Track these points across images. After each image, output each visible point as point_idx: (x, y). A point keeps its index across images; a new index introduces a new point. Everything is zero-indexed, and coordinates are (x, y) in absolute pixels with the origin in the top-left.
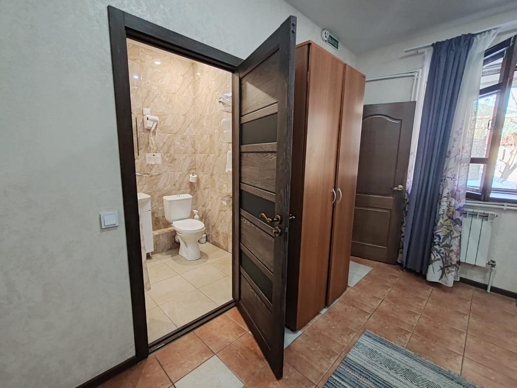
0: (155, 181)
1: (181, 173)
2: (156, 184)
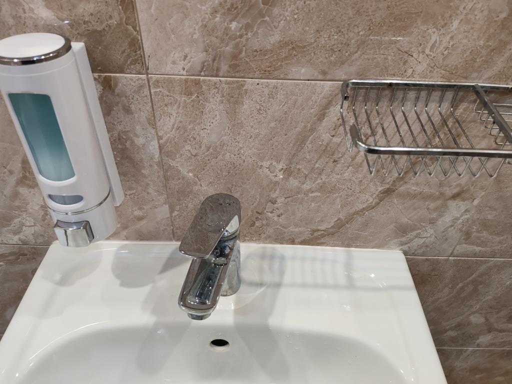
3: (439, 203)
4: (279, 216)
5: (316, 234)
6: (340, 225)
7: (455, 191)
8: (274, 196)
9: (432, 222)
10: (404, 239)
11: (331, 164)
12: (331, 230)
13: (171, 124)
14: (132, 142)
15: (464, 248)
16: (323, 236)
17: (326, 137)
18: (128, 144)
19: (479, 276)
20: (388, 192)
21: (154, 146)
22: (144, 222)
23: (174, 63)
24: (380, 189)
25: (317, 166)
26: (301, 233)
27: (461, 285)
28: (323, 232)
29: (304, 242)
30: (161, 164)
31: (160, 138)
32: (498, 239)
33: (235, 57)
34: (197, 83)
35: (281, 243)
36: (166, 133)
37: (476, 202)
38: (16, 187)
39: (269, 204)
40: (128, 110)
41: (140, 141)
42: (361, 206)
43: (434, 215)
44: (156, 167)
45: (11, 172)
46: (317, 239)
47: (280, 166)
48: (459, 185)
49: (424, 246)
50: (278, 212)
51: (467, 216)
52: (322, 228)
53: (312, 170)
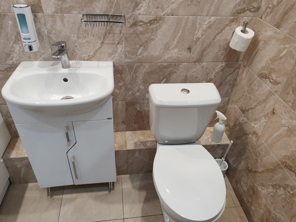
0: (144, 38)
1: (213, 19)
2: (145, 45)
3: (115, 45)
4: (79, 51)
5: (90, 57)
6: (95, 53)
7: (117, 42)
8: (76, 44)
9: (116, 52)
10: (111, 58)
11: (87, 35)
12: (93, 55)
13: (49, 25)
14: (41, 30)
15: (127, 60)
17: (84, 28)
18: (40, 31)
19: (135, 70)
20: (102, 43)
21: (46, 31)
22: (45, 54)
23: (49, 11)
24: (101, 42)
25: (84, 35)
26: (86, 56)
27: (132, 74)
28: (91, 56)
29: (87, 60)
30: (48, 36)
31: (47, 29)
32: (133, 57)
33: (61, 9)
34: (54, 15)
35: (82, 61)
36: (48, 28)
37: (123, 45)
38: (13, 44)
39: (76, 47)
40: (40, 22)
41: (43, 30)
42: (98, 47)
43: (116, 50)
44: (47, 37)
45: (12, 40)
46: (90, 58)
47: (76, 36)
48: (117, 40)
49: (117, 60)
50: (78, 50)
51: (123, 50)
52: (90, 55)
53: (83, 37)
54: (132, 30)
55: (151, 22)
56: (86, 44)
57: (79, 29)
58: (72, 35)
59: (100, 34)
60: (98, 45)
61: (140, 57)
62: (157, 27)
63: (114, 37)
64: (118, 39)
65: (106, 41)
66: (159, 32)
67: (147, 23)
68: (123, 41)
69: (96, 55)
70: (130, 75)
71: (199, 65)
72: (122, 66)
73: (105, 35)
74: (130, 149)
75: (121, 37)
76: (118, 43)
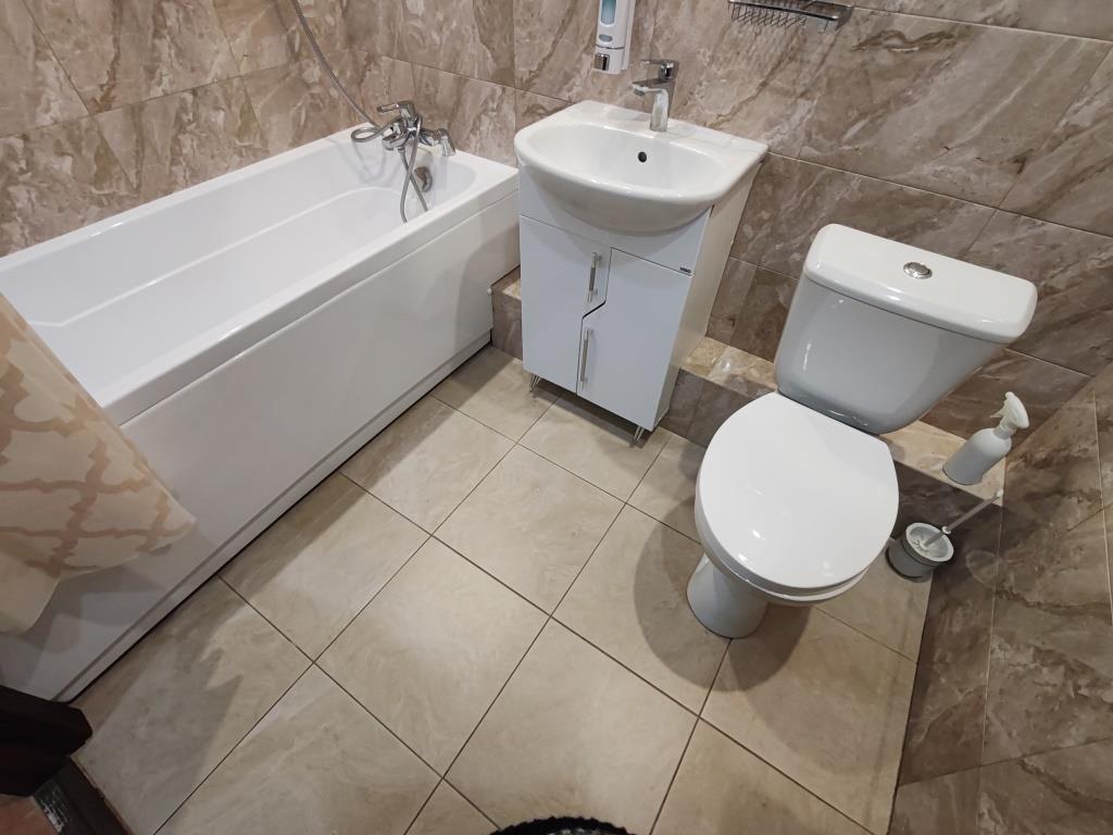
0: (882, 92)
2: (876, 114)
3: (793, 99)
4: (701, 98)
5: (720, 119)
6: (734, 112)
7: (803, 89)
9: (788, 118)
10: (769, 134)
11: (735, 55)
12: (729, 116)
13: (663, 14)
14: (643, 27)
15: (809, 151)
16: (723, 121)
19: (817, 185)
20: (764, 84)
21: (651, 30)
24: (760, 81)
25: (728, 56)
26: (711, 115)
27: (804, 194)
28: (723, 118)
29: (712, 127)
30: (651, 43)
31: (655, 24)
32: (829, 144)
35: (698, 125)
36: (659, 21)
37: (815, 102)
39: (698, 86)
42: (748, 96)
43: (789, 112)
44: (648, 45)
46: (720, 124)
47: (709, 54)
48: (805, 85)
49: (782, 143)
50: (701, 94)
51: (809, 116)
52: (723, 113)
53: (725, 59)
54: (858, 59)
55: (927, 42)
56: (724, 81)
57: (723, 34)
58: (702, 50)
59: (767, 57)
60: (752, 90)
61: (847, 148)
62: (939, 63)
63: (799, 71)
64: (807, 81)
65: (776, 83)
66: (939, 79)
67: (912, 44)
68: (819, 89)
69: (736, 117)
70: (798, 196)
71: (1030, 228)
72: (788, 163)
73: (780, 62)
74: (712, 380)
75: (819, 77)
76: (803, 95)
